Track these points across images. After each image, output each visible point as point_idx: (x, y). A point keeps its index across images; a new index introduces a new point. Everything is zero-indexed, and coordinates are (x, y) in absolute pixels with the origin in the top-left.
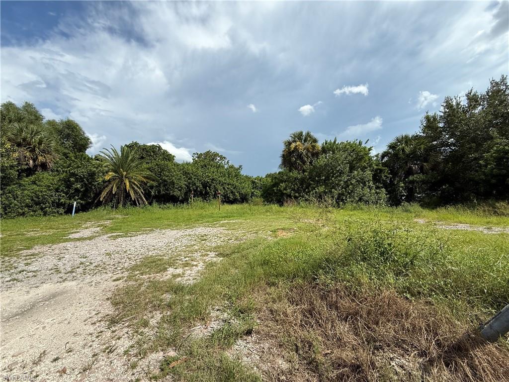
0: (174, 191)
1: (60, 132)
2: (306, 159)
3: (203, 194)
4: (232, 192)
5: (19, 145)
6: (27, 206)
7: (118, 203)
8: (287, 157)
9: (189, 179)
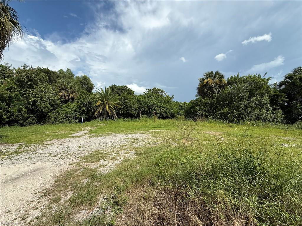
0: (131, 111)
1: (81, 82)
2: (215, 90)
3: (148, 113)
4: (165, 112)
5: (63, 89)
6: (63, 118)
7: (103, 118)
8: (201, 89)
9: (140, 104)
